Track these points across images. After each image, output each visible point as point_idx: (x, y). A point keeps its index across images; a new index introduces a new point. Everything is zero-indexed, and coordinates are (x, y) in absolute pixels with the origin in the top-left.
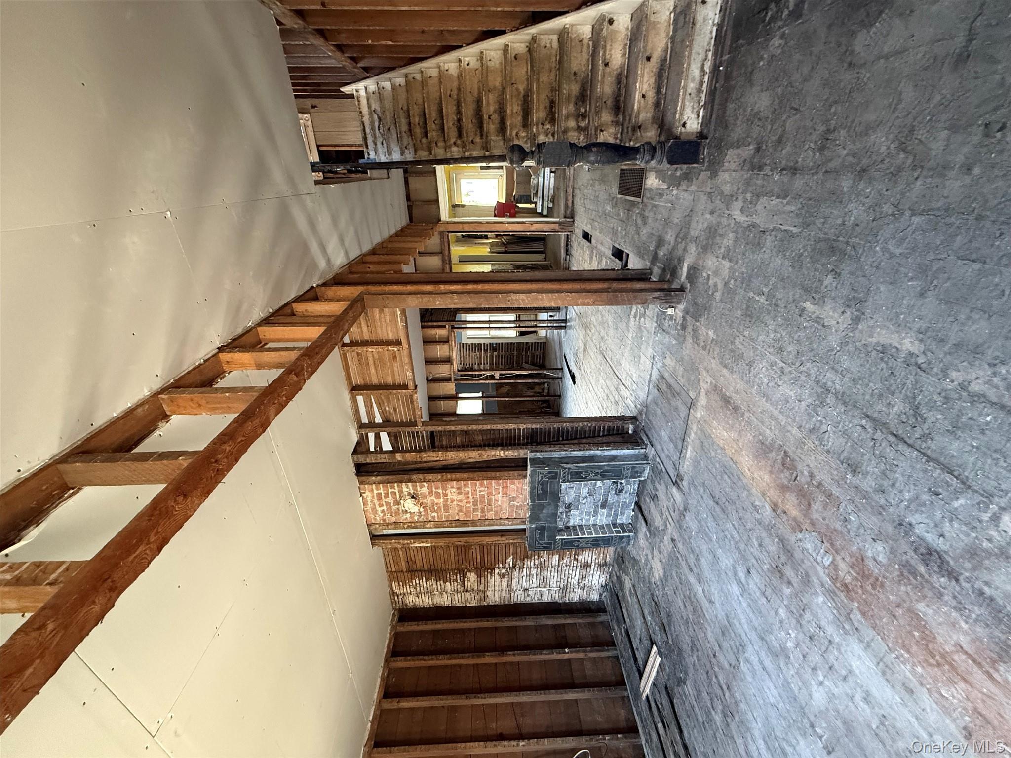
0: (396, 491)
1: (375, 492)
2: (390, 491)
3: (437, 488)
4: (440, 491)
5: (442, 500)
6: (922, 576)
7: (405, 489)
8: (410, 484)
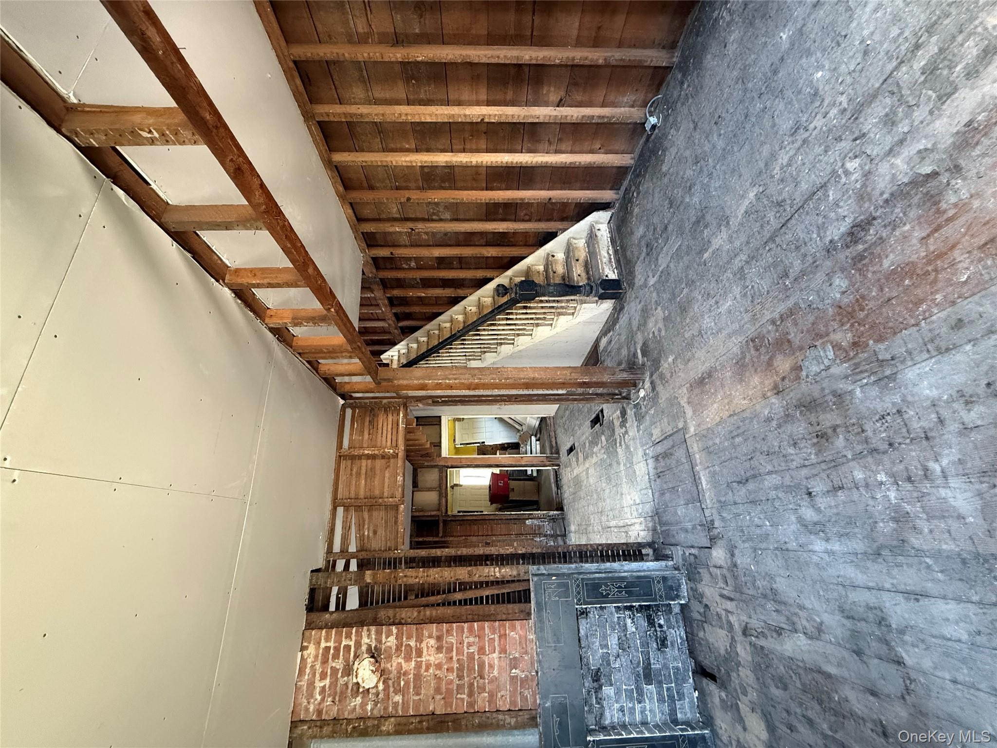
0: (352, 643)
1: (323, 644)
2: (344, 643)
3: (409, 638)
4: (412, 643)
5: (413, 664)
6: (865, 250)
7: (365, 640)
8: (373, 629)
